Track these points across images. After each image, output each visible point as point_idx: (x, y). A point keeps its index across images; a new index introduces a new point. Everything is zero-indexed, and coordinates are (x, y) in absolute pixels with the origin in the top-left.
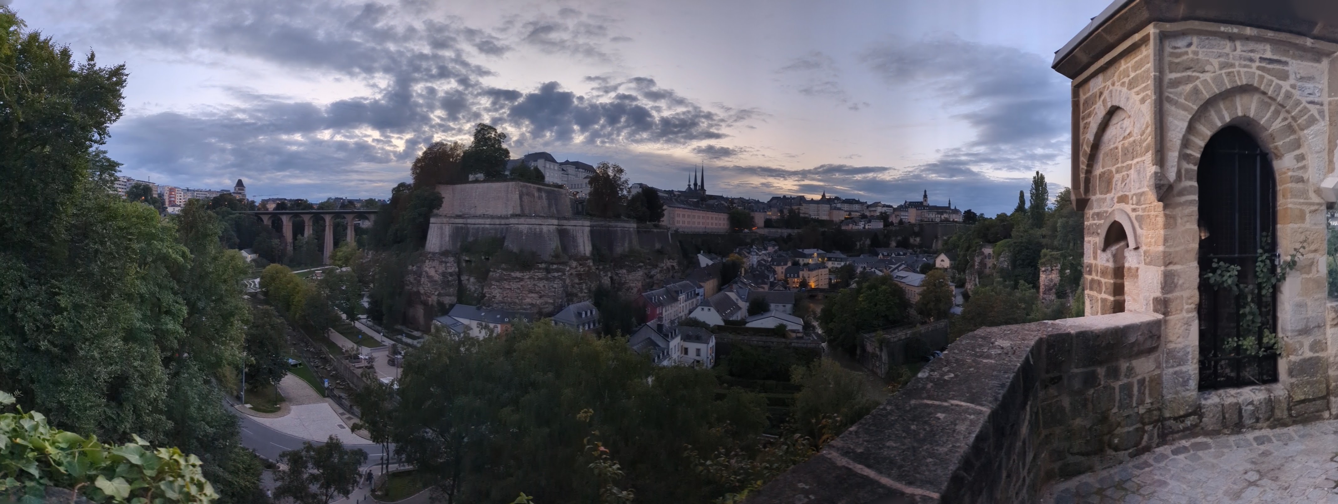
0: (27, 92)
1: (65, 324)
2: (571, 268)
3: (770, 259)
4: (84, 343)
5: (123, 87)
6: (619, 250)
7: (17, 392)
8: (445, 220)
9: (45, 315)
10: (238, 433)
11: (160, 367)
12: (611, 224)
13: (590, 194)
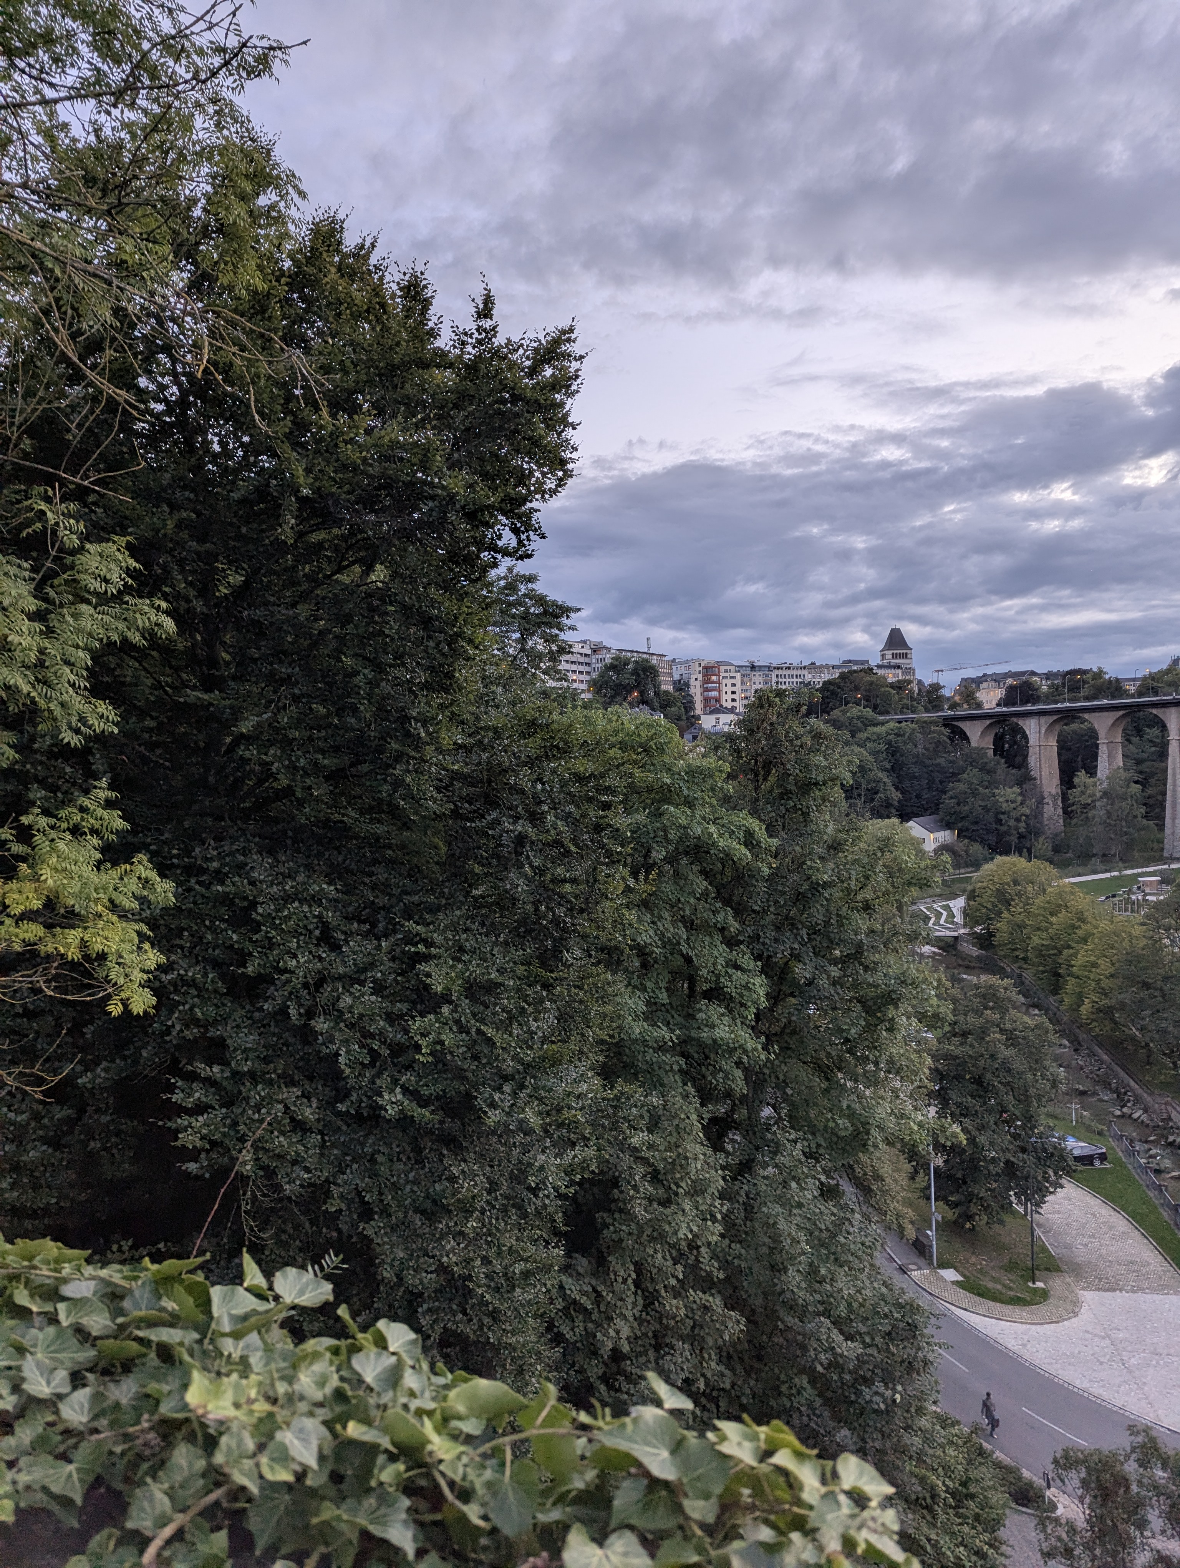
0: (317, 409)
1: (448, 1038)
4: (499, 1089)
5: (572, 395)
7: (331, 1260)
9: (391, 1018)
10: (926, 1362)
11: (699, 1148)
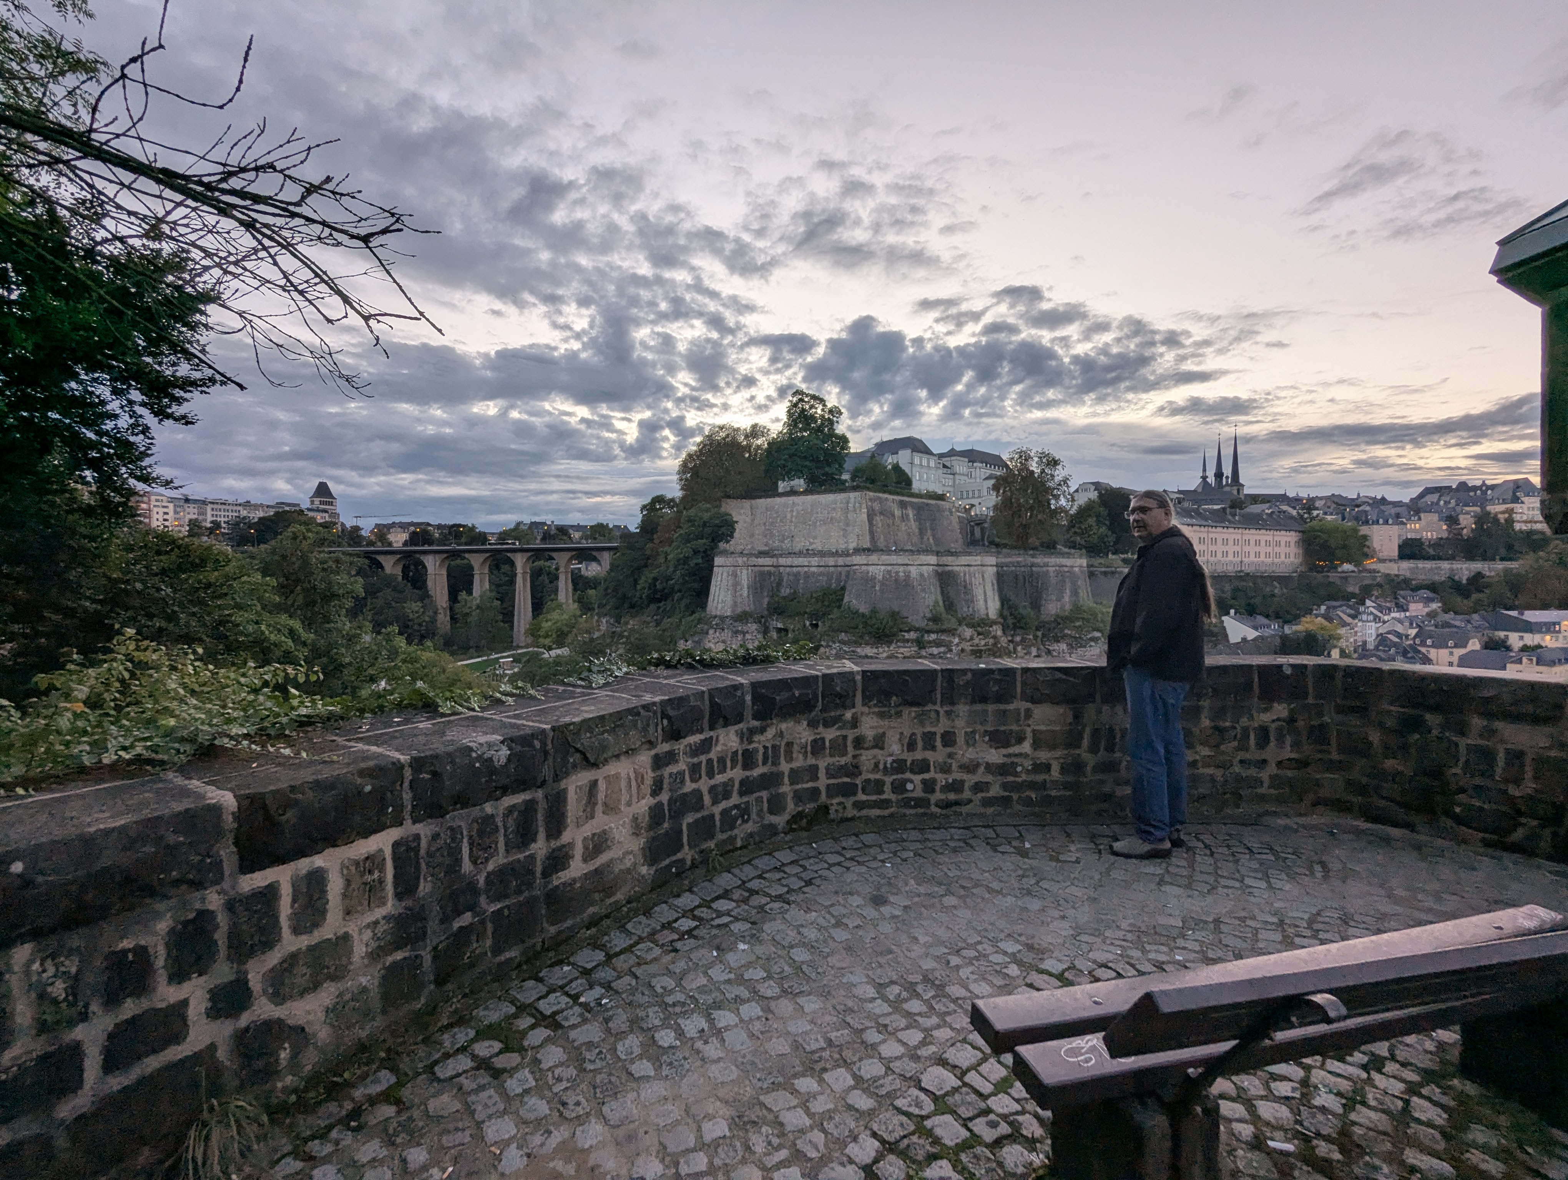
2: (962, 640)
3: (1413, 632)
6: (1052, 608)
8: (740, 561)
12: (1035, 560)
13: (996, 508)
